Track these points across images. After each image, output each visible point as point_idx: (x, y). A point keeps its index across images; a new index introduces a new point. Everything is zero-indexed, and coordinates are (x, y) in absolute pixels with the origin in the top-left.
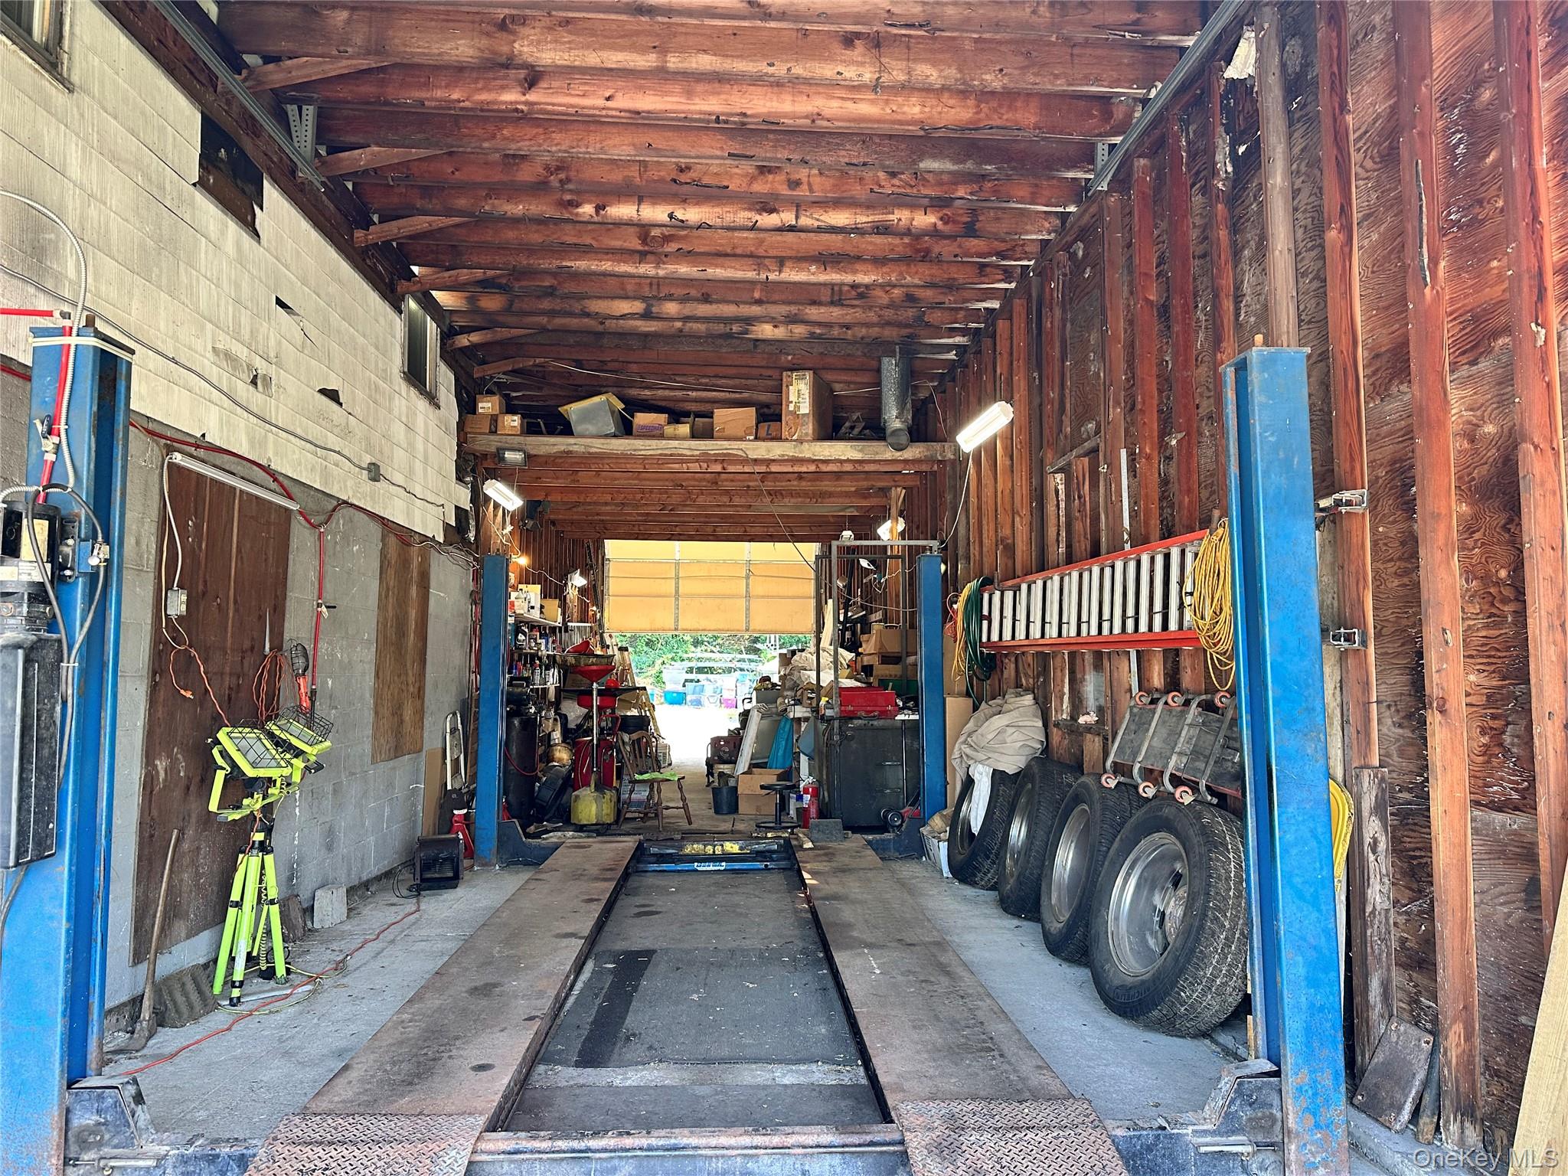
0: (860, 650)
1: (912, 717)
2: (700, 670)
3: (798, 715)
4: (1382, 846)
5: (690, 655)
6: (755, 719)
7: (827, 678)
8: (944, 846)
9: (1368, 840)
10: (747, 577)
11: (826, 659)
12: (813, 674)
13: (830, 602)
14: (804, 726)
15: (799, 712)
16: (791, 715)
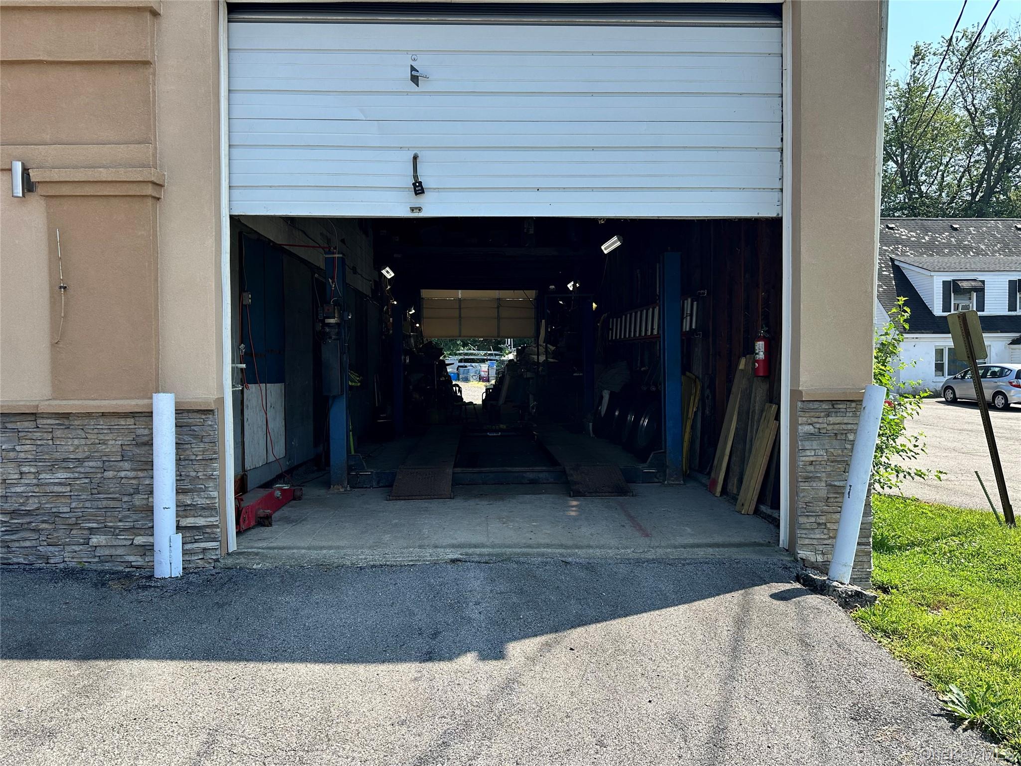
0: (558, 345)
1: (581, 374)
2: (467, 361)
3: (528, 376)
4: (710, 397)
5: (461, 352)
6: (507, 378)
7: (542, 358)
8: (591, 424)
9: (706, 395)
10: (498, 307)
11: (542, 350)
12: (535, 357)
13: (543, 321)
14: (531, 381)
15: (529, 375)
16: (525, 376)
